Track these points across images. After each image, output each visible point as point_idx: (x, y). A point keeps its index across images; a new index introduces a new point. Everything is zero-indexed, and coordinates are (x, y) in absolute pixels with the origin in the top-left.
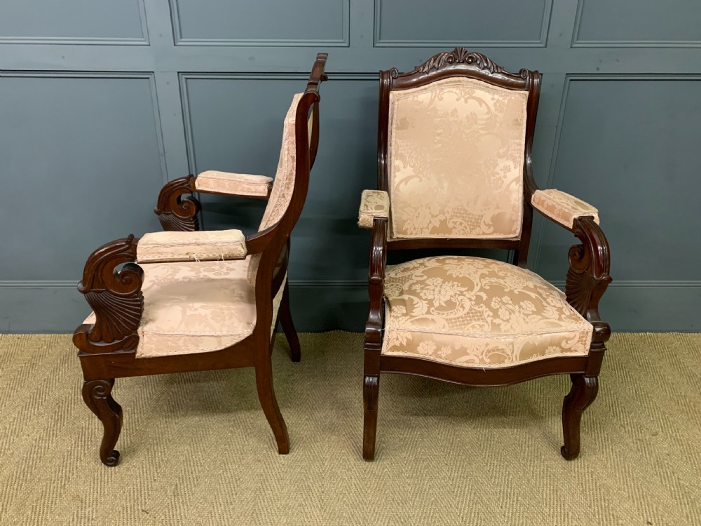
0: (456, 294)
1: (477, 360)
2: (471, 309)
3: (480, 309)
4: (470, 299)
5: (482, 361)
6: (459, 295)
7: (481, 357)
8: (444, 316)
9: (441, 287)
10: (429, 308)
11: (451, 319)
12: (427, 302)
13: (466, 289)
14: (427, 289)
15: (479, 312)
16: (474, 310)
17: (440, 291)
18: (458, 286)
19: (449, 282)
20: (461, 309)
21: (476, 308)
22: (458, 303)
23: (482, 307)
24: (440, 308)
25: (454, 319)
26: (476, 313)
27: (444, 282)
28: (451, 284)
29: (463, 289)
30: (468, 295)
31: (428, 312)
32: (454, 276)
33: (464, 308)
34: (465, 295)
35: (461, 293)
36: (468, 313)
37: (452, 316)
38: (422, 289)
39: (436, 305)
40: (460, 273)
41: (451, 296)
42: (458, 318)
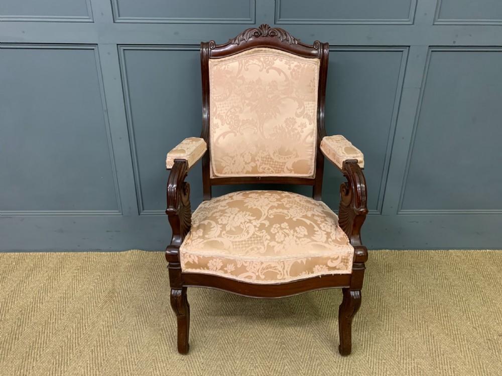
0: (245, 221)
1: (254, 277)
2: (253, 235)
3: (261, 235)
4: (255, 226)
5: (258, 278)
6: (248, 223)
7: (257, 274)
8: (231, 239)
9: (236, 215)
10: (221, 231)
11: (236, 242)
12: (221, 226)
13: (255, 218)
14: (224, 216)
15: (260, 237)
16: (256, 235)
17: (234, 218)
18: (249, 215)
19: (243, 212)
20: (246, 234)
21: (258, 234)
22: (245, 229)
23: (263, 232)
24: (230, 232)
25: (239, 242)
26: (257, 237)
27: (239, 212)
28: (244, 213)
29: (252, 218)
30: (254, 223)
31: (220, 236)
32: (249, 207)
33: (248, 233)
34: (252, 223)
35: (250, 221)
36: (251, 238)
37: (237, 239)
38: (221, 216)
39: (228, 228)
40: (255, 205)
41: (241, 223)
42: (242, 241)
